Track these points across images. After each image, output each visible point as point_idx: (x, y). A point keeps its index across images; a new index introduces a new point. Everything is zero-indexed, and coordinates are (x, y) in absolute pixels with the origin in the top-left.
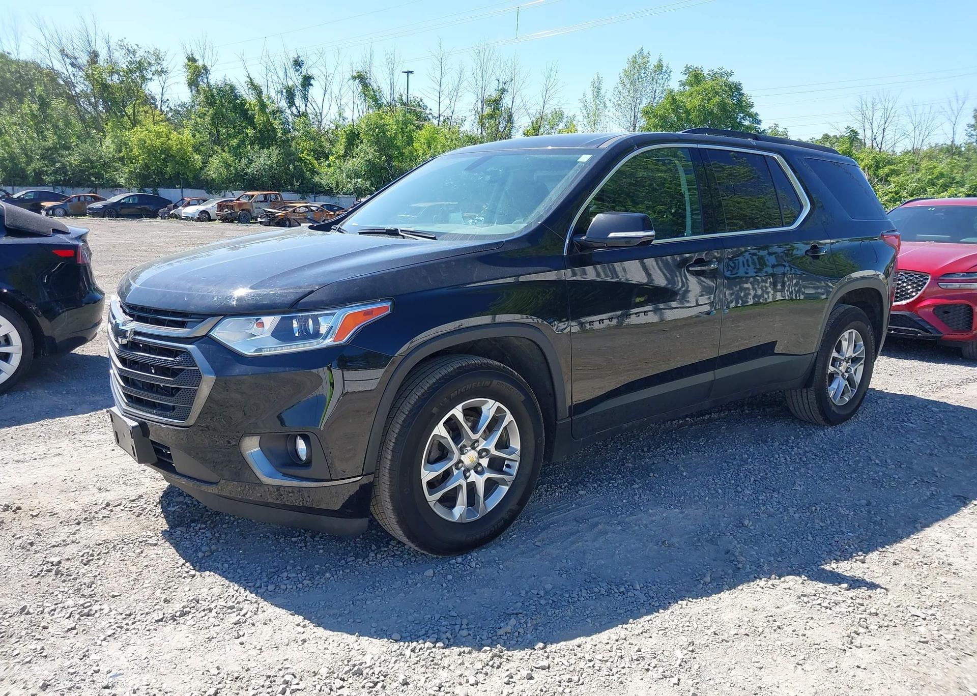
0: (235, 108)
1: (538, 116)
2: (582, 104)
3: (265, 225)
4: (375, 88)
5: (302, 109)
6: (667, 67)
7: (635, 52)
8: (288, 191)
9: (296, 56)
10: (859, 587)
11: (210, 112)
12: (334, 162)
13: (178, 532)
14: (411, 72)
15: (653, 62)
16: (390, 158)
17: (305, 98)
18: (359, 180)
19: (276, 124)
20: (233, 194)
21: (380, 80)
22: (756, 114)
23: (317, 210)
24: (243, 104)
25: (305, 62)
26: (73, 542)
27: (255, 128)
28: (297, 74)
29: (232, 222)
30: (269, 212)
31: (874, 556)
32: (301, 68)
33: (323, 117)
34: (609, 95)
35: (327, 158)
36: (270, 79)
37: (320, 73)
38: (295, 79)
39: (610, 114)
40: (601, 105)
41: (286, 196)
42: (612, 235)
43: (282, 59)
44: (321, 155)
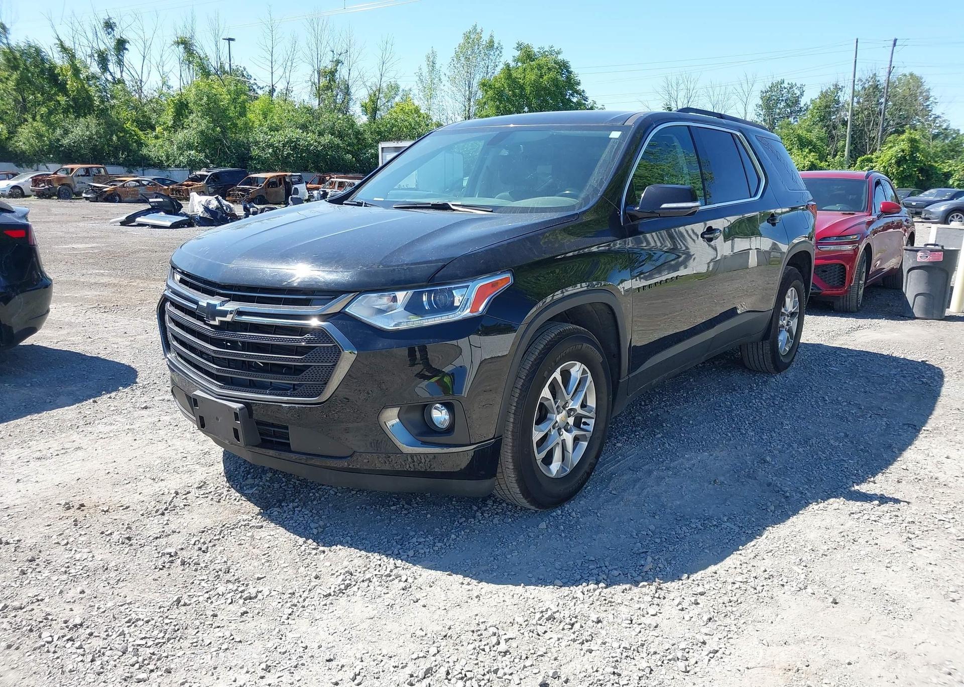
0: (42, 72)
1: (374, 89)
2: (418, 78)
3: (91, 201)
4: (202, 56)
5: (118, 76)
6: (499, 44)
7: (470, 28)
8: (112, 164)
9: (107, 18)
10: (886, 502)
11: (14, 76)
12: (162, 133)
13: (276, 513)
14: (233, 40)
15: (485, 38)
16: (224, 130)
17: (120, 63)
18: (192, 152)
19: (92, 90)
20: (47, 167)
21: (206, 47)
22: (583, 91)
23: (148, 184)
24: (52, 68)
25: (117, 24)
26: (174, 532)
27: (68, 96)
28: (110, 36)
29: (49, 197)
30: (95, 186)
31: (879, 477)
32: (113, 30)
33: (143, 84)
34: (444, 70)
35: (153, 128)
36: (77, 42)
37: (137, 37)
38: (107, 43)
39: (446, 88)
40: (437, 79)
41: (111, 170)
42: (664, 206)
43: (91, 21)
44: (147, 125)
